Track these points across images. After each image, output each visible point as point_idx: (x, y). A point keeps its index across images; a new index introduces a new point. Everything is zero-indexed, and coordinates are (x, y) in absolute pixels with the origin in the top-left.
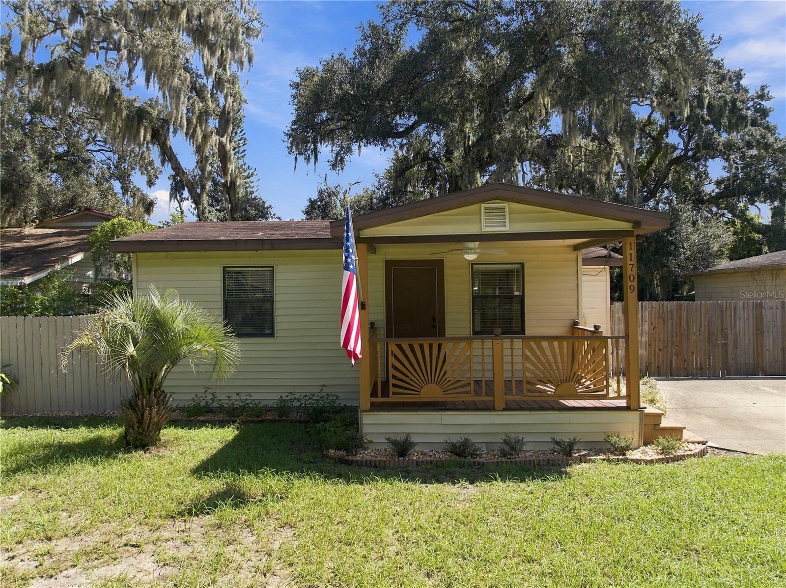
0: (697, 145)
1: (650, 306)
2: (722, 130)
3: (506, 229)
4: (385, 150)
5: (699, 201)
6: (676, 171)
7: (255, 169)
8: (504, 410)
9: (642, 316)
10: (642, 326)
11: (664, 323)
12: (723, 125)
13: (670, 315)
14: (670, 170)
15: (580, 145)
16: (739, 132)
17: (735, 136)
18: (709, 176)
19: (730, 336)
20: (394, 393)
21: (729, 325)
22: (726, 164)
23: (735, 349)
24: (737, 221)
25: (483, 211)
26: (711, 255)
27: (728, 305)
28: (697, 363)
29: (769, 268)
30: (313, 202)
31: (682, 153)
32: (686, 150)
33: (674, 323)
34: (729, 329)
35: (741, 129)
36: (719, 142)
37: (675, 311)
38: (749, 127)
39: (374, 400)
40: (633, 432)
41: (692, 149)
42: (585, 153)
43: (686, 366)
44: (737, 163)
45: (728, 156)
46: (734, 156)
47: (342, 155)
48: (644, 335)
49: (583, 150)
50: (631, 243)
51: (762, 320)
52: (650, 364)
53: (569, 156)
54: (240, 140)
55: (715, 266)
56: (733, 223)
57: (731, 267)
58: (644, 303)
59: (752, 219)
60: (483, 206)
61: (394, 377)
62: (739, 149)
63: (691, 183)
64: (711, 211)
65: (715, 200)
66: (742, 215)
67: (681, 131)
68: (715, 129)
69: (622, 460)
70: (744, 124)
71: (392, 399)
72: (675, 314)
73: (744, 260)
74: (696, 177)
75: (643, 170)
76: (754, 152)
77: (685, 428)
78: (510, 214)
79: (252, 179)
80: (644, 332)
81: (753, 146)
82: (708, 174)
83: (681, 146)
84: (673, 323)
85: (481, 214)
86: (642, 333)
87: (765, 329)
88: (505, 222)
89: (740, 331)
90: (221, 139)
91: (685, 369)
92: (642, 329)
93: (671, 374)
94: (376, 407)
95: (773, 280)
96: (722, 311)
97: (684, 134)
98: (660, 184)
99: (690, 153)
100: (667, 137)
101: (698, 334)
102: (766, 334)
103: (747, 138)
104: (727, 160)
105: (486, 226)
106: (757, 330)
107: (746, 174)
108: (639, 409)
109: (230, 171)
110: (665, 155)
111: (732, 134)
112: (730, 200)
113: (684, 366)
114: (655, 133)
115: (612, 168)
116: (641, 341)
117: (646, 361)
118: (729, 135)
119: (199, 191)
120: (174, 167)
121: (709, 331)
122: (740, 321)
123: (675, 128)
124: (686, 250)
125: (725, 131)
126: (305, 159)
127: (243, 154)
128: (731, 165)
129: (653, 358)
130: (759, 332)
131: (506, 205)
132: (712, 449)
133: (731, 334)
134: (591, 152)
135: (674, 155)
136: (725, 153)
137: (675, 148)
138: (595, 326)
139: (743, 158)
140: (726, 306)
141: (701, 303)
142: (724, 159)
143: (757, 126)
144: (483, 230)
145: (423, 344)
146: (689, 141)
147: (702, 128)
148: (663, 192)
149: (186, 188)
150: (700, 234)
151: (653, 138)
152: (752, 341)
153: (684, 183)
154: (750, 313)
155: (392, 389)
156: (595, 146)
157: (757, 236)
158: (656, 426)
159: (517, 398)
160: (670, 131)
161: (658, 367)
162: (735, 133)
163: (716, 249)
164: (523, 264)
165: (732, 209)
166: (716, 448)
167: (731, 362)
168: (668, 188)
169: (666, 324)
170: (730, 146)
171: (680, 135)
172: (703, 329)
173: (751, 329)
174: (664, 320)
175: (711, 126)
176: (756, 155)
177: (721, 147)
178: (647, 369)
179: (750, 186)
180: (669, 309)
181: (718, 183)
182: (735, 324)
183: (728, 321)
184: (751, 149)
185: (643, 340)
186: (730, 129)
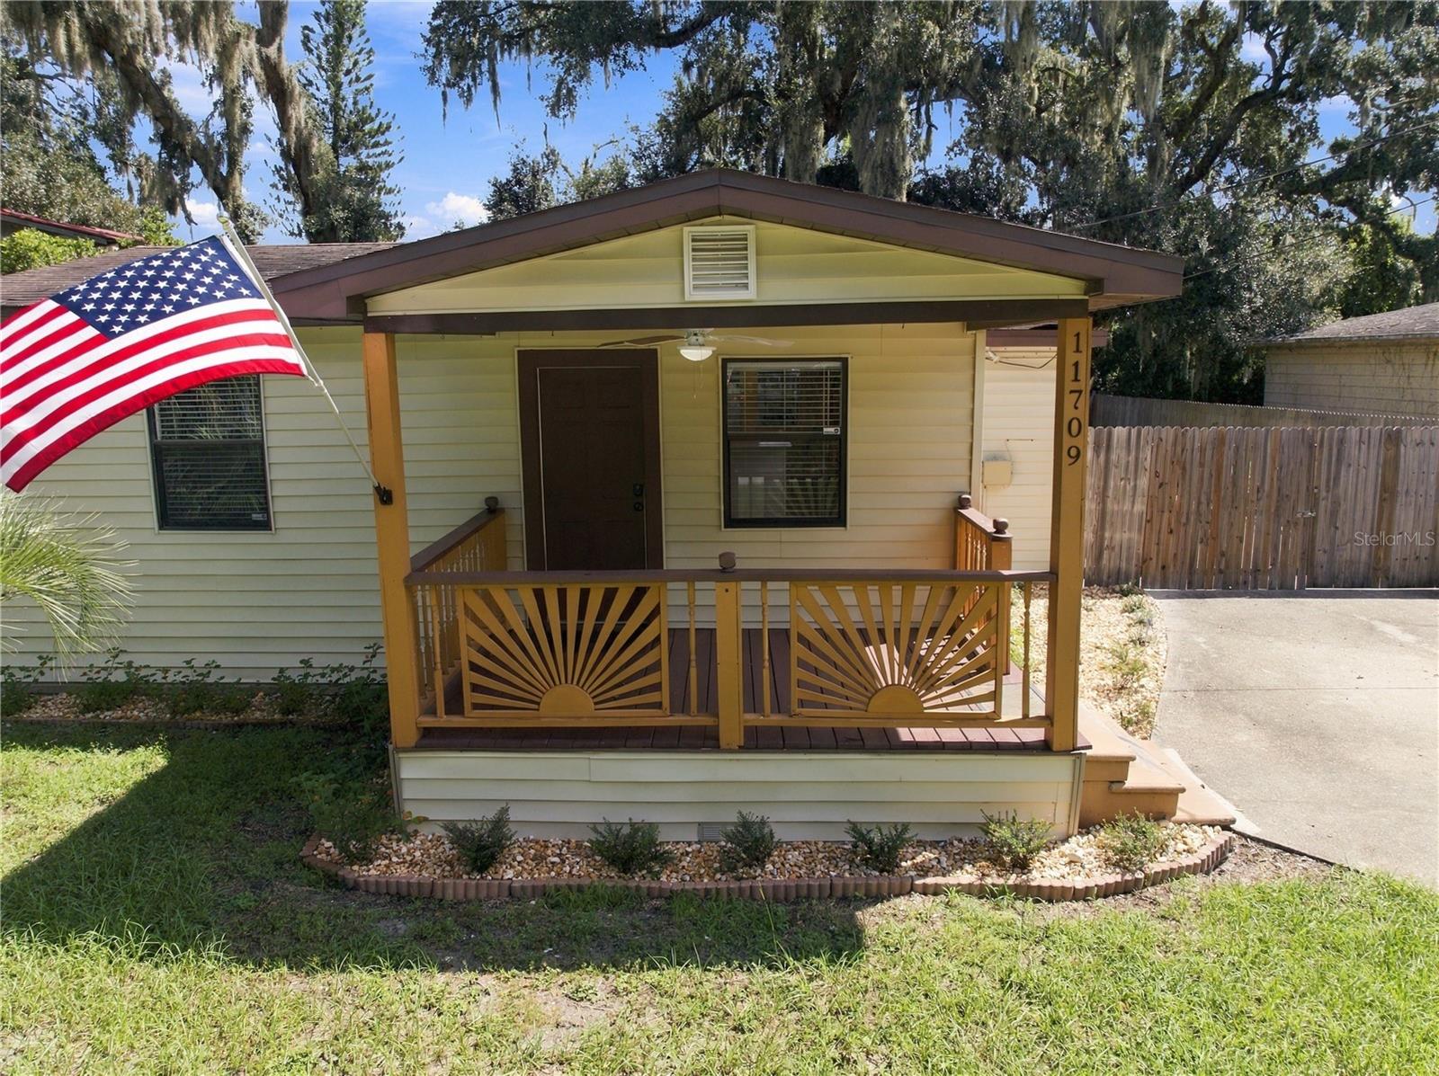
0: (1299, 68)
1: (1156, 437)
2: (1355, 33)
3: (749, 295)
4: (623, 74)
5: (1293, 186)
6: (1252, 124)
7: (394, 117)
8: (743, 749)
9: (1137, 458)
10: (1136, 479)
11: (1183, 474)
12: (1360, 24)
13: (1197, 455)
14: (1240, 120)
15: (1055, 65)
16: (1392, 39)
17: (1381, 49)
18: (1319, 134)
19: (1322, 504)
20: (476, 706)
21: (1324, 477)
22: (1356, 109)
23: (1333, 529)
24: (1366, 229)
25: (688, 245)
26: (1304, 304)
27: (1326, 435)
28: (1247, 559)
29: (1423, 341)
30: (503, 186)
31: (1269, 85)
32: (1278, 76)
33: (1206, 475)
34: (1323, 487)
35: (1395, 32)
36: (1346, 61)
37: (1209, 447)
38: (1416, 27)
39: (429, 721)
40: (1056, 804)
41: (1288, 76)
42: (1065, 82)
43: (1222, 567)
44: (1378, 107)
45: (1363, 91)
46: (1374, 91)
47: (570, 86)
48: (1139, 500)
49: (1061, 77)
50: (1078, 335)
51: (1397, 469)
52: (1145, 560)
53: (1031, 90)
54: (359, 53)
55: (1310, 328)
56: (1358, 231)
57: (1341, 335)
58: (1145, 430)
59: (1396, 227)
60: (688, 231)
61: (474, 667)
62: (1386, 74)
63: (1281, 148)
64: (1316, 207)
65: (1325, 185)
66: (1378, 218)
67: (1271, 37)
68: (1340, 33)
69: (1016, 888)
70: (1404, 20)
71: (471, 719)
72: (1209, 453)
73: (1372, 317)
74: (1292, 135)
75: (1184, 123)
76: (1418, 82)
77: (1183, 790)
78: (758, 254)
79: (388, 136)
80: (1139, 492)
81: (1417, 70)
82: (1317, 128)
83: (1268, 69)
84: (1203, 472)
85: (682, 256)
86: (1134, 496)
87: (1401, 488)
88: (746, 276)
89: (1346, 492)
90: (263, 50)
91: (1221, 572)
92: (1135, 486)
93: (1189, 583)
94: (433, 739)
95: (1426, 365)
96: (1311, 447)
97: (1276, 45)
98: (1217, 149)
99: (1285, 84)
100: (1238, 49)
101: (1255, 498)
102: (1401, 499)
103: (1406, 51)
104: (1359, 100)
105: (695, 287)
106: (1384, 488)
107: (1394, 130)
108: (1072, 750)
109: (294, 123)
110: (1232, 90)
111: (1376, 44)
112: (1358, 187)
113: (1219, 566)
114: (1214, 42)
115: (1116, 118)
116: (1132, 513)
117: (1138, 554)
118: (1370, 43)
119: (224, 169)
120: (158, 114)
121: (1279, 490)
122: (1347, 471)
123: (1258, 27)
124: (1256, 295)
125: (1361, 35)
126: (461, 96)
127: (367, 83)
128: (1364, 113)
129: (1154, 547)
130: (1386, 495)
131: (749, 229)
132: (1243, 841)
133: (1326, 498)
134: (1079, 80)
135: (1253, 89)
136: (1355, 84)
137: (1254, 72)
138: (996, 523)
139: (1393, 94)
140: (1323, 436)
141: (1267, 431)
142: (1354, 98)
143: (1432, 25)
144: (687, 299)
145: (542, 590)
146: (1285, 57)
147: (1312, 29)
148: (1224, 165)
149: (195, 163)
150: (1287, 261)
151: (1209, 50)
152: (1369, 517)
153: (1266, 149)
154: (1373, 452)
155: (469, 697)
156: (1085, 69)
157: (1403, 264)
158: (1115, 787)
159: (776, 719)
160: (1245, 37)
161: (1163, 567)
162: (1382, 40)
163: (1316, 292)
164: (845, 361)
165: (1357, 205)
166: (1253, 839)
167: (1320, 557)
168: (1233, 159)
169: (1187, 477)
170: (1368, 69)
171: (1268, 46)
172: (1267, 487)
173: (1370, 491)
174: (1184, 469)
175: (1333, 26)
176: (1419, 90)
177: (1349, 72)
178: (1141, 572)
179: (1400, 159)
180: (1197, 445)
181: (1337, 148)
182: (1337, 478)
183: (1324, 467)
184: (1413, 76)
185: (1135, 508)
186: (1374, 28)
